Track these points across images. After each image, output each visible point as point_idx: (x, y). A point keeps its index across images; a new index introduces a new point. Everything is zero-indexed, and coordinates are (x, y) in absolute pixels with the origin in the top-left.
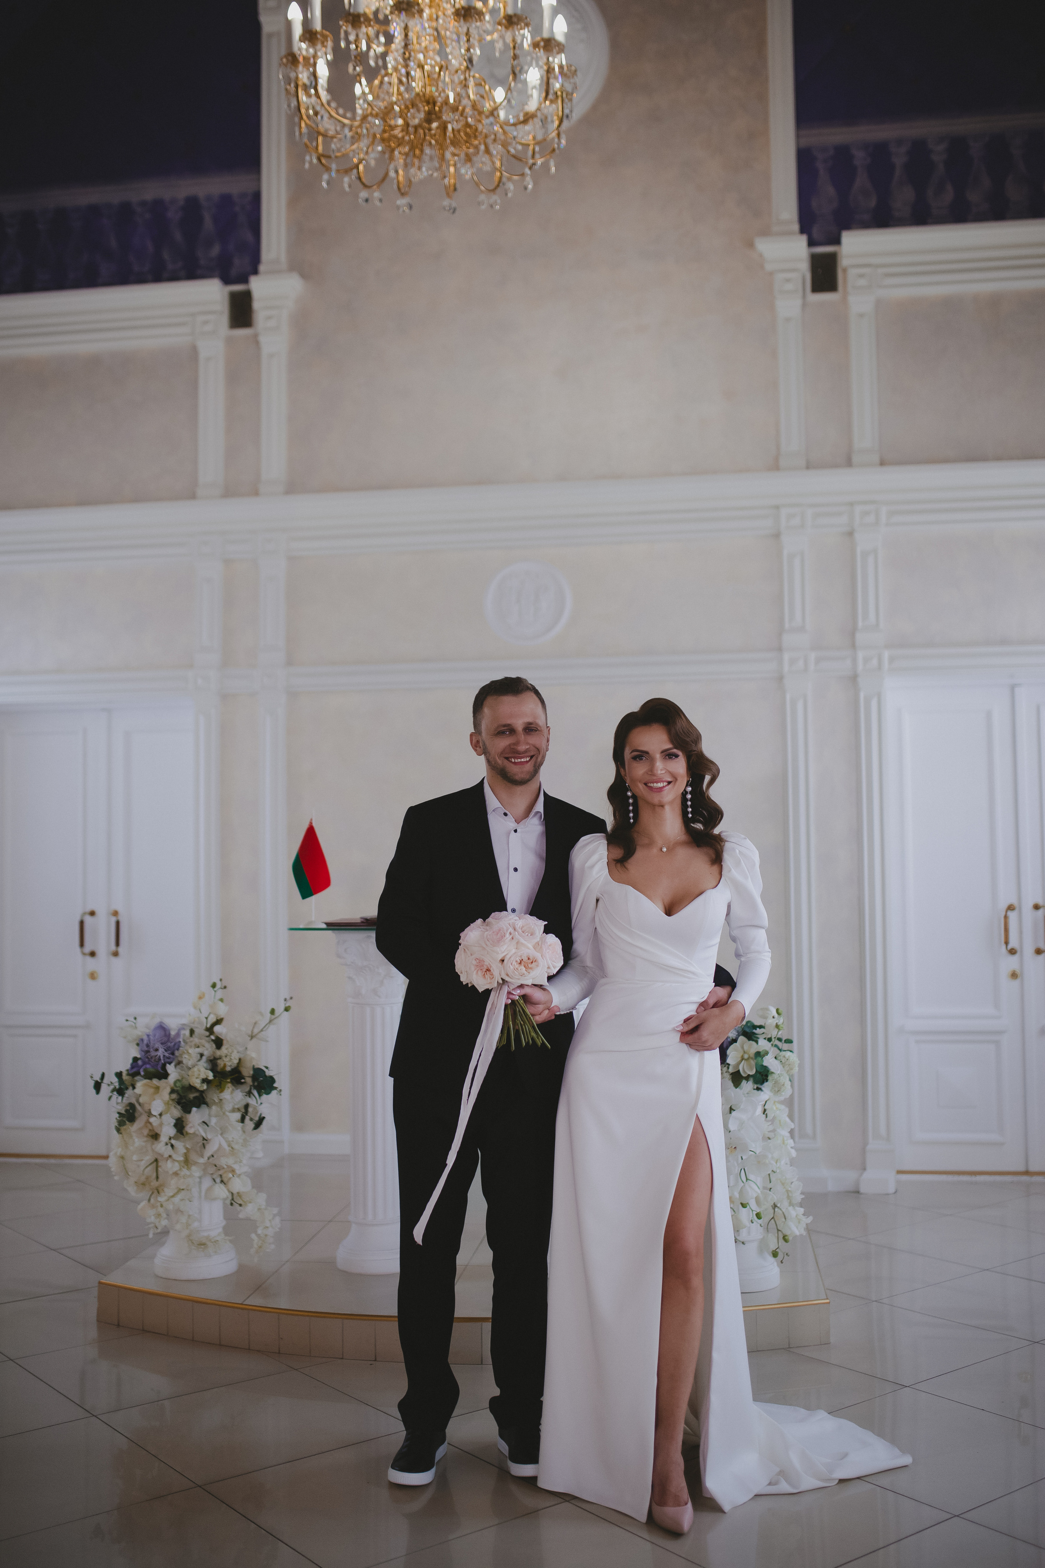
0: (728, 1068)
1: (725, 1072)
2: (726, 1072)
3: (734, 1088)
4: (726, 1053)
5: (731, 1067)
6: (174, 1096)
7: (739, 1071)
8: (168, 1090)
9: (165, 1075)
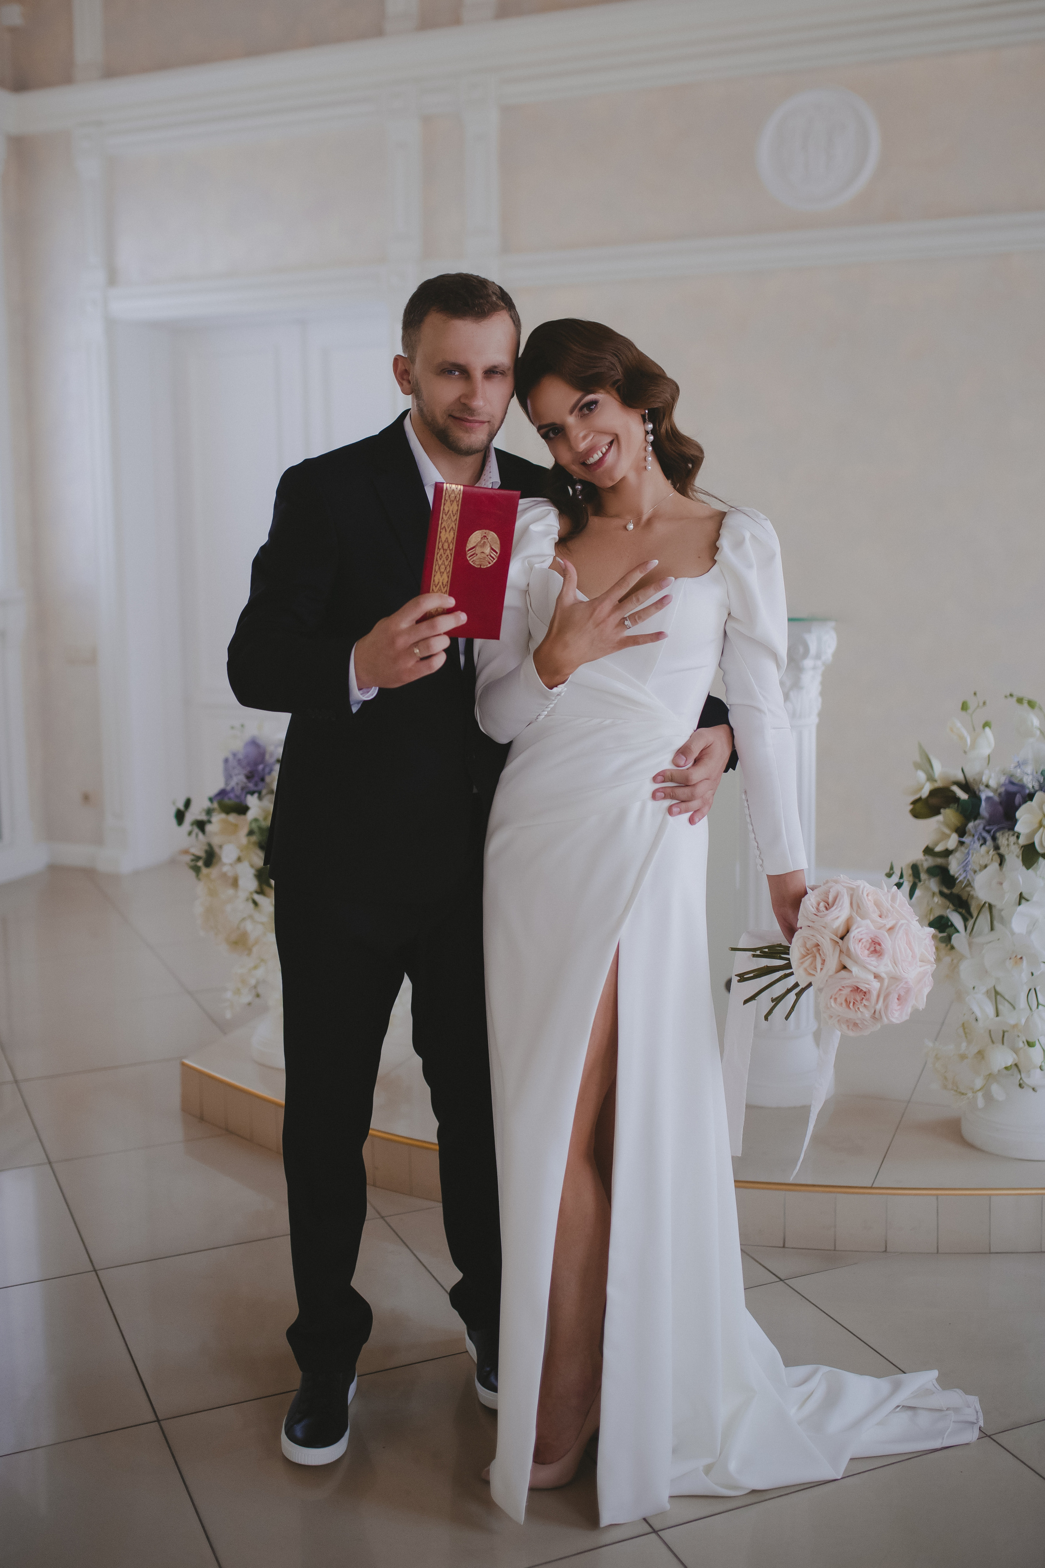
0: (1018, 837)
1: (1012, 844)
2: (1014, 844)
3: (1024, 868)
4: (1015, 816)
5: (1021, 838)
6: (254, 838)
7: (1033, 844)
8: (245, 831)
9: (242, 810)
